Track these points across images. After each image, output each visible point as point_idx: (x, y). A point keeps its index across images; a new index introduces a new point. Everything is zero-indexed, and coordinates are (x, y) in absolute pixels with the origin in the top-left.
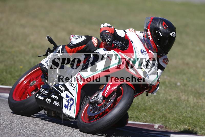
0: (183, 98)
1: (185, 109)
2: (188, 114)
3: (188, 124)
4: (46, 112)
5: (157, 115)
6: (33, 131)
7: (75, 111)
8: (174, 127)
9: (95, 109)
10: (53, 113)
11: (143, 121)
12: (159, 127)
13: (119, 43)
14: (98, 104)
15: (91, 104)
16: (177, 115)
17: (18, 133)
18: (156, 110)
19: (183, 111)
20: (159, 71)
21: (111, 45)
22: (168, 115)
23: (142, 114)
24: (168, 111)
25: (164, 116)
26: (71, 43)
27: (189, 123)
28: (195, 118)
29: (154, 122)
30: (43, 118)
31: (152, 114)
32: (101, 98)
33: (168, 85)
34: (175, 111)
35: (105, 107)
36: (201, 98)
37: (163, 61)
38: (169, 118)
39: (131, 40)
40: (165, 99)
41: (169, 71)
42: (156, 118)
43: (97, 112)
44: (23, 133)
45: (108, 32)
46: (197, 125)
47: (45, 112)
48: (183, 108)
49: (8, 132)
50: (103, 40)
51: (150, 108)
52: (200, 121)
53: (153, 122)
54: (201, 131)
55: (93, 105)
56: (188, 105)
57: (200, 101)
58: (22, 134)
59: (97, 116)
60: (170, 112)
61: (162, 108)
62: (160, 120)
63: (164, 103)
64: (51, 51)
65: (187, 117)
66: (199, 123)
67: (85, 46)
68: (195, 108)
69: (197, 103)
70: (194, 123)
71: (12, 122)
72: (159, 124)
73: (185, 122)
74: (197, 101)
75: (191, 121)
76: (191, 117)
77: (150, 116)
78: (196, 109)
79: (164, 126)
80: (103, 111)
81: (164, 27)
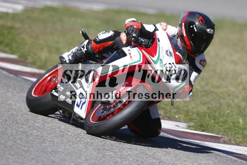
13: (145, 41)
20: (194, 74)
26: (97, 38)
37: (200, 63)
39: (158, 39)
45: (135, 27)
67: (112, 43)
81: (200, 22)
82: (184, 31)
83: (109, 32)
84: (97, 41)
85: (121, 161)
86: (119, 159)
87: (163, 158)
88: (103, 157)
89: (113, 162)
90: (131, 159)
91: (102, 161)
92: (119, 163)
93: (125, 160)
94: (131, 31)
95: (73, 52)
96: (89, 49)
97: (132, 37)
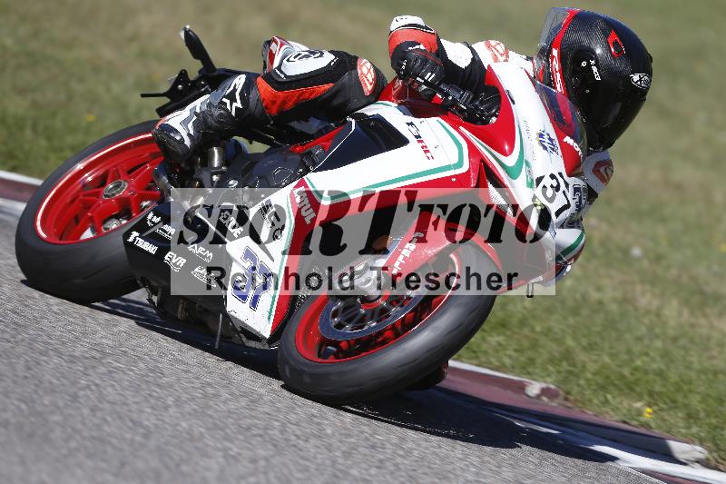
0: (643, 302)
1: (646, 342)
2: (653, 360)
3: (646, 397)
4: (155, 299)
5: (541, 351)
6: (94, 347)
7: (274, 313)
8: (595, 401)
10: (181, 305)
11: (490, 363)
12: (545, 392)
16: (613, 360)
17: (40, 346)
18: (542, 333)
19: (637, 348)
22: (582, 357)
23: (490, 339)
24: (584, 342)
25: (567, 356)
26: (277, 71)
27: (651, 394)
28: (673, 377)
29: (529, 373)
31: (526, 343)
33: (600, 251)
34: (607, 345)
36: (708, 311)
38: (584, 367)
40: (578, 296)
41: (609, 202)
42: (539, 361)
43: (348, 329)
44: (56, 346)
45: (422, 47)
46: (680, 404)
48: (639, 339)
49: (6, 336)
50: (409, 74)
51: (523, 322)
52: (690, 391)
53: (524, 371)
54: (688, 427)
56: (658, 331)
57: (702, 321)
58: (56, 350)
60: (590, 345)
61: (562, 327)
62: (551, 368)
63: (575, 312)
64: (189, 81)
65: (646, 372)
66: (685, 397)
67: (330, 89)
68: (682, 342)
69: (693, 326)
70: (668, 397)
71: (26, 306)
72: (545, 382)
73: (638, 389)
74: (693, 320)
75: (657, 388)
76: (660, 374)
77: (516, 350)
78: (684, 348)
79: (561, 393)
81: (611, 51)
82: (558, 75)
83: (322, 54)
84: (280, 80)
94: (418, 64)
95: (198, 111)
96: (252, 104)
97: (420, 84)
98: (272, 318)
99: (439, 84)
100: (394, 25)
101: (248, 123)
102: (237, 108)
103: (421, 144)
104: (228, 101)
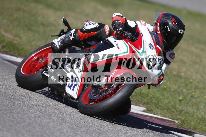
4: (50, 89)
7: (78, 92)
9: (96, 92)
10: (56, 91)
13: (129, 34)
14: (100, 89)
15: (94, 88)
21: (121, 35)
26: (83, 28)
30: (45, 93)
32: (104, 83)
35: (107, 92)
37: (170, 56)
39: (141, 33)
43: (97, 96)
45: (120, 21)
47: (48, 89)
50: (115, 28)
55: (95, 88)
59: (97, 99)
64: (64, 32)
67: (97, 33)
80: (104, 96)
81: (173, 23)
82: (159, 29)
83: (95, 23)
84: (84, 31)
85: (28, 109)
86: (26, 108)
87: (63, 109)
88: (13, 105)
89: (21, 109)
90: (36, 108)
91: (12, 108)
92: (26, 111)
93: (31, 109)
94: (118, 25)
95: (62, 39)
96: (76, 37)
97: (118, 31)
98: (77, 93)
99: (123, 31)
100: (114, 16)
101: (75, 42)
102: (72, 38)
103: (118, 47)
104: (70, 36)
